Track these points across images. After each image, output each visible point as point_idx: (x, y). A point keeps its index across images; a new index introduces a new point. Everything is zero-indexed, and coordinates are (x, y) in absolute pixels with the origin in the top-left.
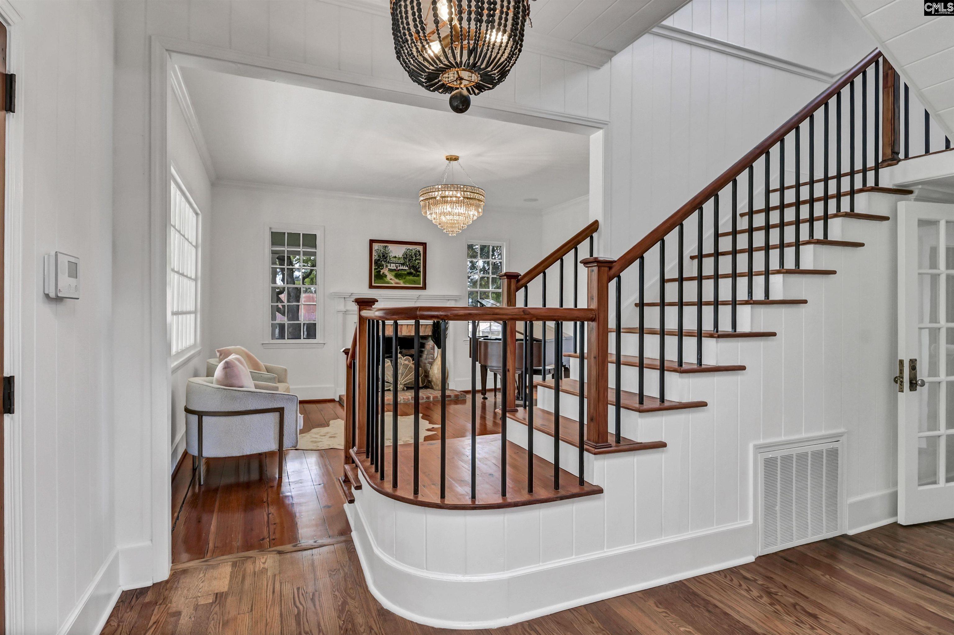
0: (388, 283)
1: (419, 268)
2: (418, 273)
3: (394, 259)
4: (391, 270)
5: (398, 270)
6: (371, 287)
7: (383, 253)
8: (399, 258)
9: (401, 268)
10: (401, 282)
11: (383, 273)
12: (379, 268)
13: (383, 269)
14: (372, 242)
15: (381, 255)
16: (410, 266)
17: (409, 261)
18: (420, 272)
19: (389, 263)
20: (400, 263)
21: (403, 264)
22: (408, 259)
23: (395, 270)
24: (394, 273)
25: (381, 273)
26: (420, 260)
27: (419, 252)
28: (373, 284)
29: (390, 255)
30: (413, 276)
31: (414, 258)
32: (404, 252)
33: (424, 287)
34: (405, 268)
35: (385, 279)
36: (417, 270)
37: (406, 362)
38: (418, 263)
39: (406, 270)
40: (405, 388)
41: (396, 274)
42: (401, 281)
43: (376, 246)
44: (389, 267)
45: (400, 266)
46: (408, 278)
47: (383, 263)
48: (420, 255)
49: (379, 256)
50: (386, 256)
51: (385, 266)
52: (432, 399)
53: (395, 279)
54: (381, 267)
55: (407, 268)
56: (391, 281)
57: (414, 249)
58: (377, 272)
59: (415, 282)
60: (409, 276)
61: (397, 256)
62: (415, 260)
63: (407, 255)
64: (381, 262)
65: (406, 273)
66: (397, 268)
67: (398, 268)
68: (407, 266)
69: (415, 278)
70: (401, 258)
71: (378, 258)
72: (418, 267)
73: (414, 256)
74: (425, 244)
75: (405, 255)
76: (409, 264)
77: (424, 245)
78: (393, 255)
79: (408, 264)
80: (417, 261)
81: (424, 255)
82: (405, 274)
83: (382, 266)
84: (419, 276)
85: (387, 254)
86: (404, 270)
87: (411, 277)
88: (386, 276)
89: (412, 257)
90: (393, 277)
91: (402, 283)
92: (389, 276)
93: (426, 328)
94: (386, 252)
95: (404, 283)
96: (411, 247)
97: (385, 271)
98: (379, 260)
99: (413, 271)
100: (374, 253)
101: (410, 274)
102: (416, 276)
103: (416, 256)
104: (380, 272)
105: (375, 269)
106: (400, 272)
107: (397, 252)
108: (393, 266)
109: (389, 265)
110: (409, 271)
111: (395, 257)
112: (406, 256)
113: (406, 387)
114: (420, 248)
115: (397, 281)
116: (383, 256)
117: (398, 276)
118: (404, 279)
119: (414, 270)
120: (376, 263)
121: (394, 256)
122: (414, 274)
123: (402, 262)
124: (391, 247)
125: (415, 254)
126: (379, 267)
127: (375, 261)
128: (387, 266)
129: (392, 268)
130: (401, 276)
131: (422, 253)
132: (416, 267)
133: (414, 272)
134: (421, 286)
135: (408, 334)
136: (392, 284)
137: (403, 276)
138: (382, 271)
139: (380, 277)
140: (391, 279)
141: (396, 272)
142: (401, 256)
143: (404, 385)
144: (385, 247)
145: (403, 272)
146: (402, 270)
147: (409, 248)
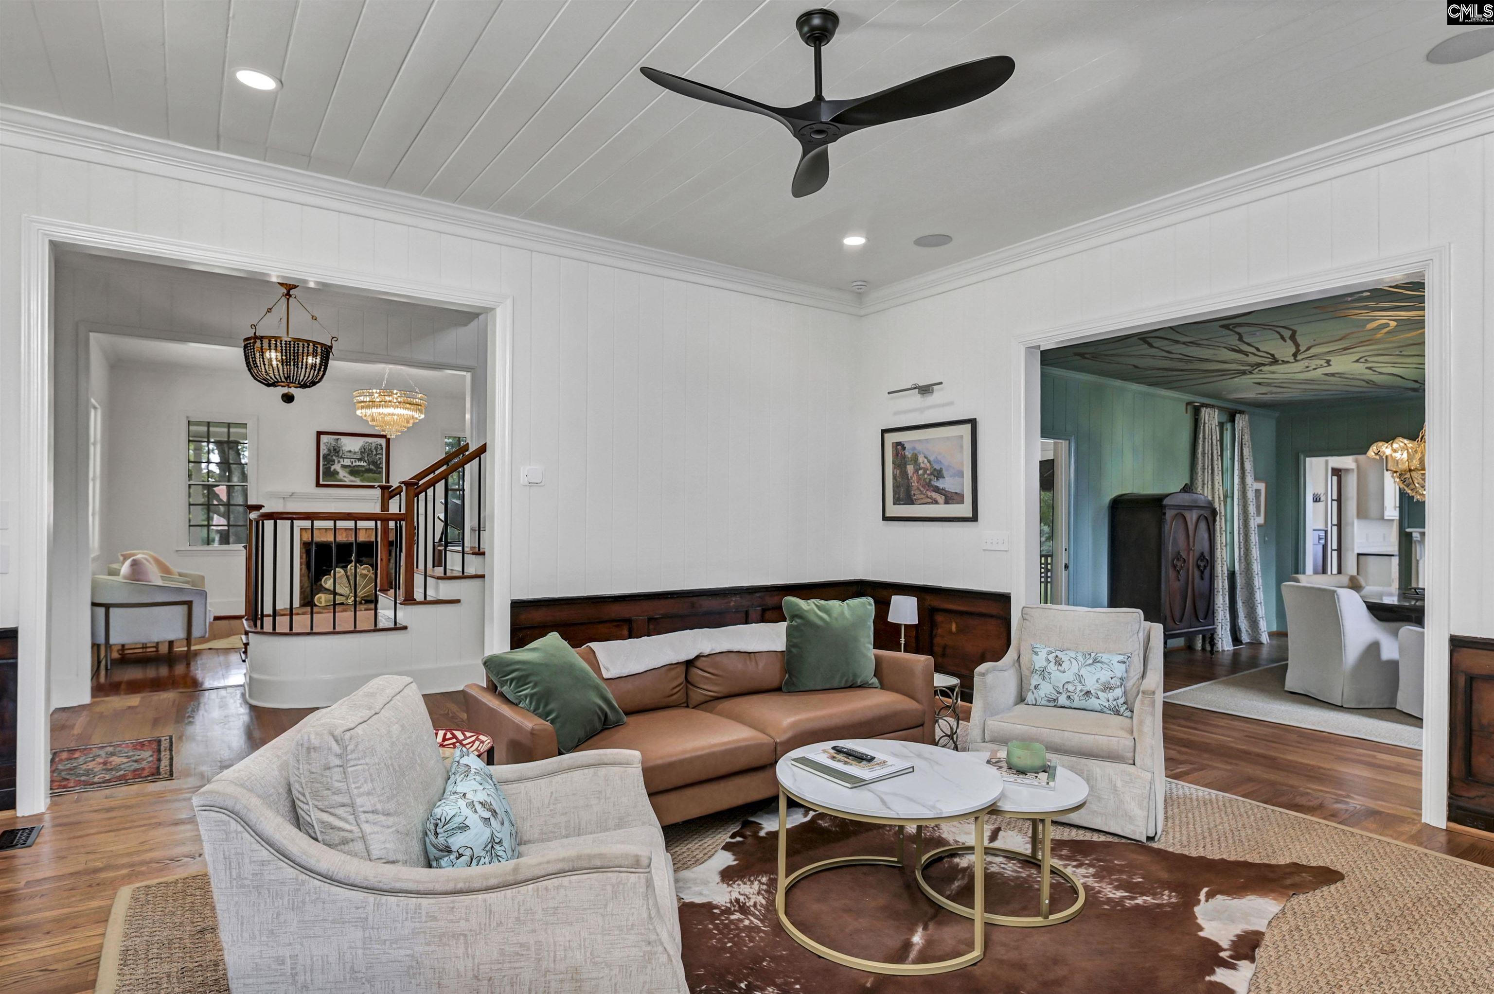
0: (341, 480)
1: (380, 464)
2: (379, 470)
3: (349, 454)
4: (344, 467)
5: (354, 467)
6: (318, 485)
7: (334, 447)
8: (355, 452)
9: (358, 463)
11: (335, 470)
13: (334, 465)
14: (319, 434)
15: (332, 449)
16: (369, 463)
17: (367, 456)
18: (382, 468)
19: (341, 457)
20: (356, 459)
21: (360, 460)
22: (366, 454)
23: (349, 466)
24: (348, 470)
25: (332, 470)
26: (382, 455)
27: (381, 446)
28: (321, 482)
29: (343, 449)
30: (373, 474)
31: (374, 453)
32: (361, 445)
34: (362, 463)
35: (337, 476)
36: (378, 466)
37: (365, 572)
38: (380, 458)
39: (363, 466)
41: (350, 471)
42: (357, 479)
43: (324, 439)
44: (342, 463)
45: (356, 462)
46: (366, 475)
47: (334, 458)
48: (382, 449)
49: (329, 450)
50: (338, 450)
51: (336, 461)
53: (350, 477)
54: (331, 463)
55: (365, 464)
56: (344, 479)
57: (374, 443)
58: (326, 468)
59: (375, 479)
60: (368, 473)
61: (352, 450)
62: (376, 455)
64: (332, 456)
65: (363, 469)
66: (352, 464)
67: (354, 464)
68: (365, 462)
69: (376, 475)
70: (358, 452)
71: (327, 453)
72: (379, 462)
73: (374, 451)
74: (388, 436)
75: (363, 450)
76: (368, 460)
77: (387, 438)
78: (348, 449)
79: (366, 459)
80: (378, 456)
81: (387, 449)
82: (362, 471)
84: (381, 473)
85: (340, 447)
86: (361, 466)
87: (370, 475)
88: (338, 473)
89: (372, 452)
90: (346, 475)
91: (358, 481)
92: (343, 474)
94: (339, 445)
95: (362, 481)
96: (370, 440)
97: (337, 467)
98: (328, 455)
100: (322, 447)
101: (369, 471)
102: (377, 473)
103: (376, 451)
104: (330, 468)
105: (324, 465)
106: (356, 468)
107: (352, 445)
108: (347, 462)
109: (341, 460)
110: (368, 467)
111: (350, 451)
112: (365, 452)
114: (383, 442)
115: (352, 478)
116: (335, 450)
117: (353, 473)
118: (361, 476)
119: (374, 466)
120: (325, 458)
122: (375, 471)
123: (359, 456)
124: (344, 440)
125: (376, 448)
126: (328, 463)
127: (323, 456)
128: (339, 462)
129: (347, 464)
130: (357, 473)
131: (384, 447)
132: (377, 463)
133: (374, 469)
134: (383, 484)
135: (367, 540)
136: (346, 482)
137: (359, 473)
138: (333, 468)
139: (330, 474)
140: (344, 477)
141: (351, 469)
142: (357, 450)
144: (338, 439)
145: (360, 469)
146: (359, 466)
147: (367, 441)
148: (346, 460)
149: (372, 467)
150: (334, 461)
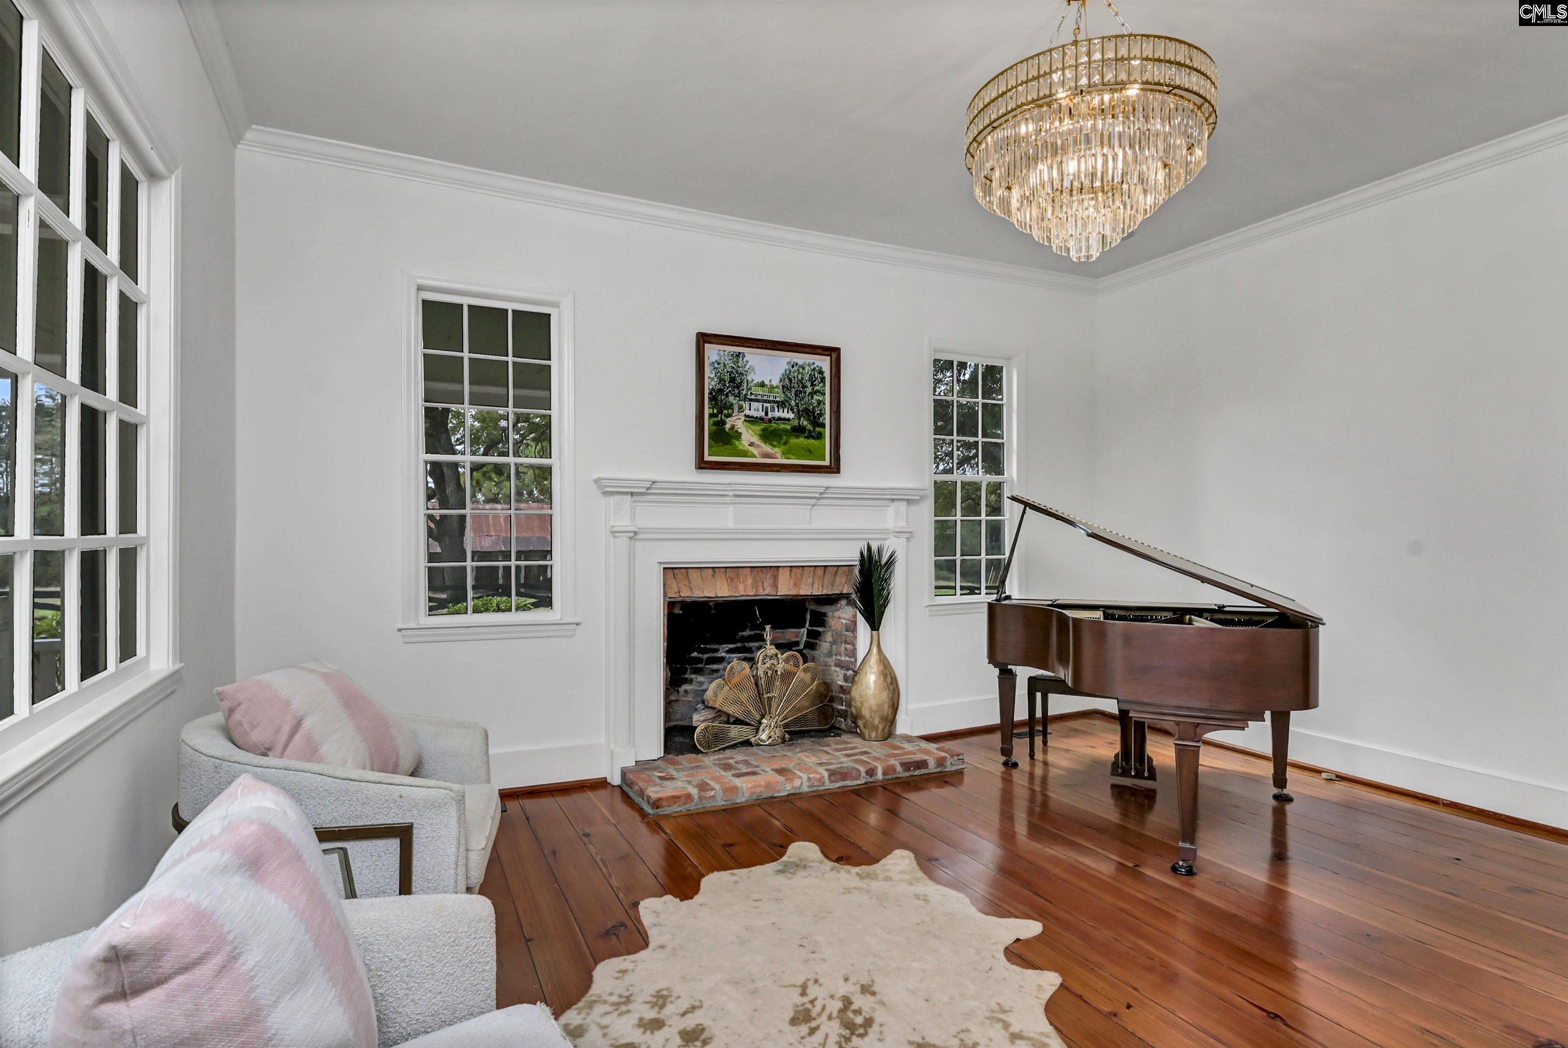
0: (745, 454)
1: (821, 415)
2: (818, 429)
3: (760, 391)
4: (751, 420)
5: (770, 421)
6: (702, 465)
7: (731, 373)
8: (772, 387)
9: (777, 414)
10: (777, 451)
11: (732, 427)
12: (721, 412)
13: (730, 416)
15: (727, 378)
16: (798, 411)
17: (796, 395)
18: (823, 426)
19: (745, 399)
20: (774, 402)
21: (782, 405)
22: (793, 391)
23: (762, 419)
24: (758, 428)
25: (728, 426)
26: (824, 394)
27: (821, 372)
28: (707, 458)
29: (750, 379)
30: (807, 437)
31: (809, 390)
32: (783, 371)
33: (834, 468)
34: (787, 413)
35: (737, 443)
36: (817, 422)
37: (790, 667)
38: (819, 402)
39: (789, 420)
40: (787, 736)
41: (763, 430)
42: (777, 450)
43: (713, 352)
44: (747, 412)
45: (773, 410)
46: (793, 441)
47: (731, 398)
48: (823, 380)
49: (721, 380)
50: (738, 380)
51: (736, 408)
52: (880, 776)
53: (763, 445)
54: (726, 412)
55: (791, 415)
56: (751, 449)
57: (809, 365)
58: (716, 424)
59: (810, 452)
60: (797, 437)
61: (767, 382)
62: (812, 394)
63: (790, 380)
64: (727, 396)
65: (789, 427)
66: (767, 414)
67: (770, 415)
68: (792, 410)
69: (812, 441)
70: (777, 387)
71: (718, 387)
72: (818, 411)
73: (809, 383)
74: (837, 350)
75: (787, 381)
76: (797, 405)
77: (833, 352)
78: (757, 379)
79: (793, 403)
80: (815, 397)
81: (835, 381)
82: (785, 431)
83: (728, 409)
84: (820, 436)
85: (742, 374)
86: (785, 419)
87: (801, 441)
88: (738, 436)
89: (804, 387)
90: (756, 440)
91: (778, 455)
92: (749, 436)
93: (836, 573)
94: (740, 370)
95: (785, 454)
96: (801, 358)
97: (736, 421)
98: (721, 391)
99: (805, 423)
100: (708, 373)
101: (798, 430)
102: (813, 438)
103: (812, 385)
104: (724, 423)
105: (712, 416)
106: (774, 425)
107: (767, 369)
108: (756, 410)
109: (746, 405)
110: (796, 423)
111: (762, 385)
112: (793, 386)
113: (789, 732)
114: (824, 363)
115: (767, 448)
116: (732, 380)
117: (769, 436)
118: (785, 443)
119: (809, 420)
120: (713, 398)
121: (760, 380)
122: (810, 431)
123: (780, 397)
124: (754, 358)
125: (812, 380)
127: (710, 393)
128: (741, 409)
129: (752, 413)
130: (775, 435)
131: (827, 375)
132: (813, 413)
133: (809, 427)
134: (827, 462)
136: (755, 456)
137: (780, 437)
138: (729, 422)
139: (724, 436)
140: (752, 444)
141: (764, 425)
142: (776, 382)
143: (785, 726)
144: (738, 355)
145: (782, 426)
146: (780, 419)
147: (795, 360)
148: (755, 405)
150: (731, 406)
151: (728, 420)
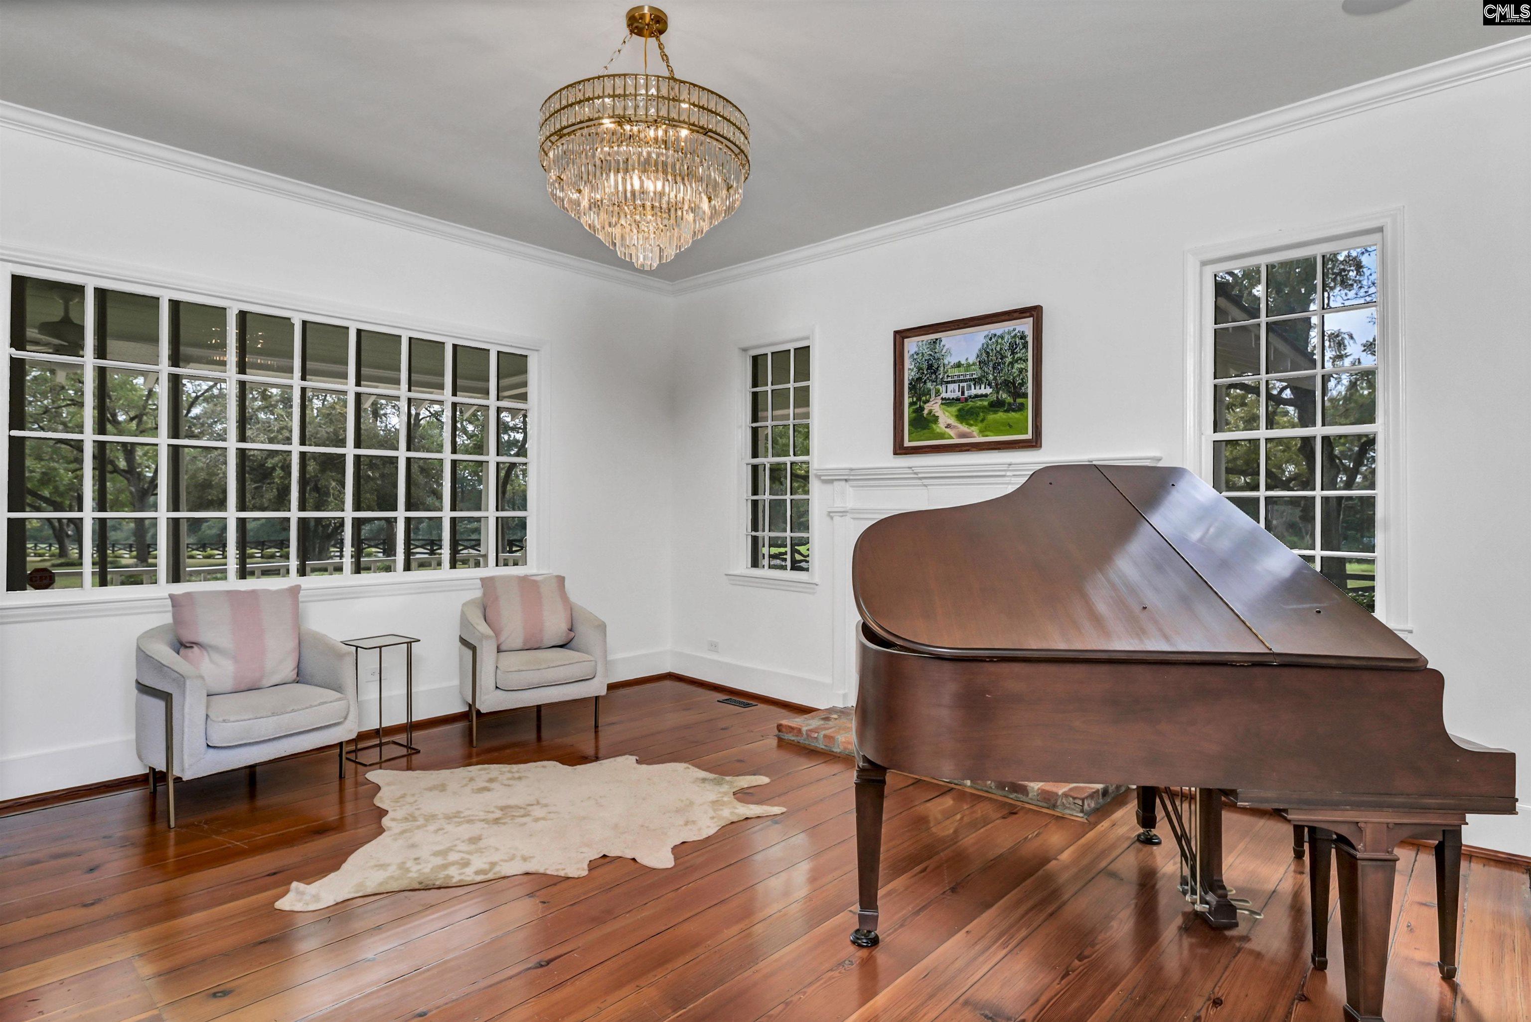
0: (942, 436)
1: (1022, 384)
2: (1019, 400)
3: (956, 372)
4: (947, 402)
5: (966, 400)
6: (900, 449)
7: (928, 360)
8: (969, 365)
9: (973, 392)
10: (975, 430)
11: (930, 412)
12: (919, 399)
13: (927, 401)
14: (901, 336)
15: (925, 366)
16: (997, 385)
17: (994, 368)
18: (1025, 395)
19: (942, 382)
20: (970, 380)
21: (978, 381)
22: (991, 364)
23: (958, 399)
24: (954, 409)
25: (926, 412)
26: (1026, 361)
27: (1023, 337)
28: (907, 443)
29: (946, 362)
30: (1007, 411)
31: (1009, 359)
32: (980, 346)
33: (1036, 442)
34: (984, 389)
35: (934, 426)
36: (1017, 393)
38: (1021, 371)
39: (986, 396)
41: (959, 410)
42: (973, 428)
43: (909, 345)
44: (944, 395)
45: (969, 388)
46: (991, 417)
47: (929, 385)
48: (1025, 346)
49: (920, 369)
50: (936, 366)
51: (933, 393)
53: (959, 425)
54: (924, 398)
55: (989, 391)
56: (948, 430)
57: (1009, 333)
58: (915, 411)
59: (1010, 426)
60: (996, 412)
61: (963, 362)
62: (1012, 364)
63: (988, 353)
64: (925, 382)
65: (986, 403)
66: (963, 393)
67: (967, 394)
68: (990, 385)
69: (1013, 415)
70: (974, 364)
71: (917, 376)
72: (1018, 381)
73: (1009, 354)
74: (1039, 309)
75: (984, 355)
76: (995, 379)
77: (1034, 312)
78: (953, 362)
79: (991, 377)
80: (1016, 366)
81: (1037, 342)
82: (983, 408)
83: (925, 395)
84: (1022, 408)
85: (939, 359)
86: (982, 396)
87: (1001, 415)
88: (936, 419)
89: (1003, 357)
90: (952, 421)
91: (975, 434)
92: (945, 418)
94: (937, 356)
95: (982, 432)
96: (998, 329)
97: (934, 406)
98: (919, 379)
99: (1004, 396)
100: (908, 364)
101: (997, 405)
102: (1014, 410)
103: (1013, 353)
104: (922, 409)
105: (911, 404)
106: (970, 404)
107: (962, 348)
108: (952, 392)
109: (942, 388)
110: (994, 397)
111: (959, 365)
112: (988, 357)
114: (1025, 326)
115: (964, 428)
116: (930, 367)
117: (962, 416)
118: (983, 421)
119: (1010, 393)
120: (912, 387)
121: (956, 361)
122: (1010, 404)
123: (976, 373)
124: (948, 339)
125: (1013, 348)
127: (909, 384)
128: (938, 393)
129: (950, 395)
130: (972, 414)
131: (1030, 340)
132: (1014, 383)
133: (1010, 400)
134: (1028, 436)
136: (951, 438)
137: (978, 415)
138: (927, 408)
139: (922, 424)
140: (948, 426)
141: (960, 405)
142: (972, 359)
144: (935, 342)
145: (979, 403)
146: (976, 396)
147: (993, 332)
148: (951, 387)
149: (1004, 395)
150: (929, 392)
151: (926, 406)
